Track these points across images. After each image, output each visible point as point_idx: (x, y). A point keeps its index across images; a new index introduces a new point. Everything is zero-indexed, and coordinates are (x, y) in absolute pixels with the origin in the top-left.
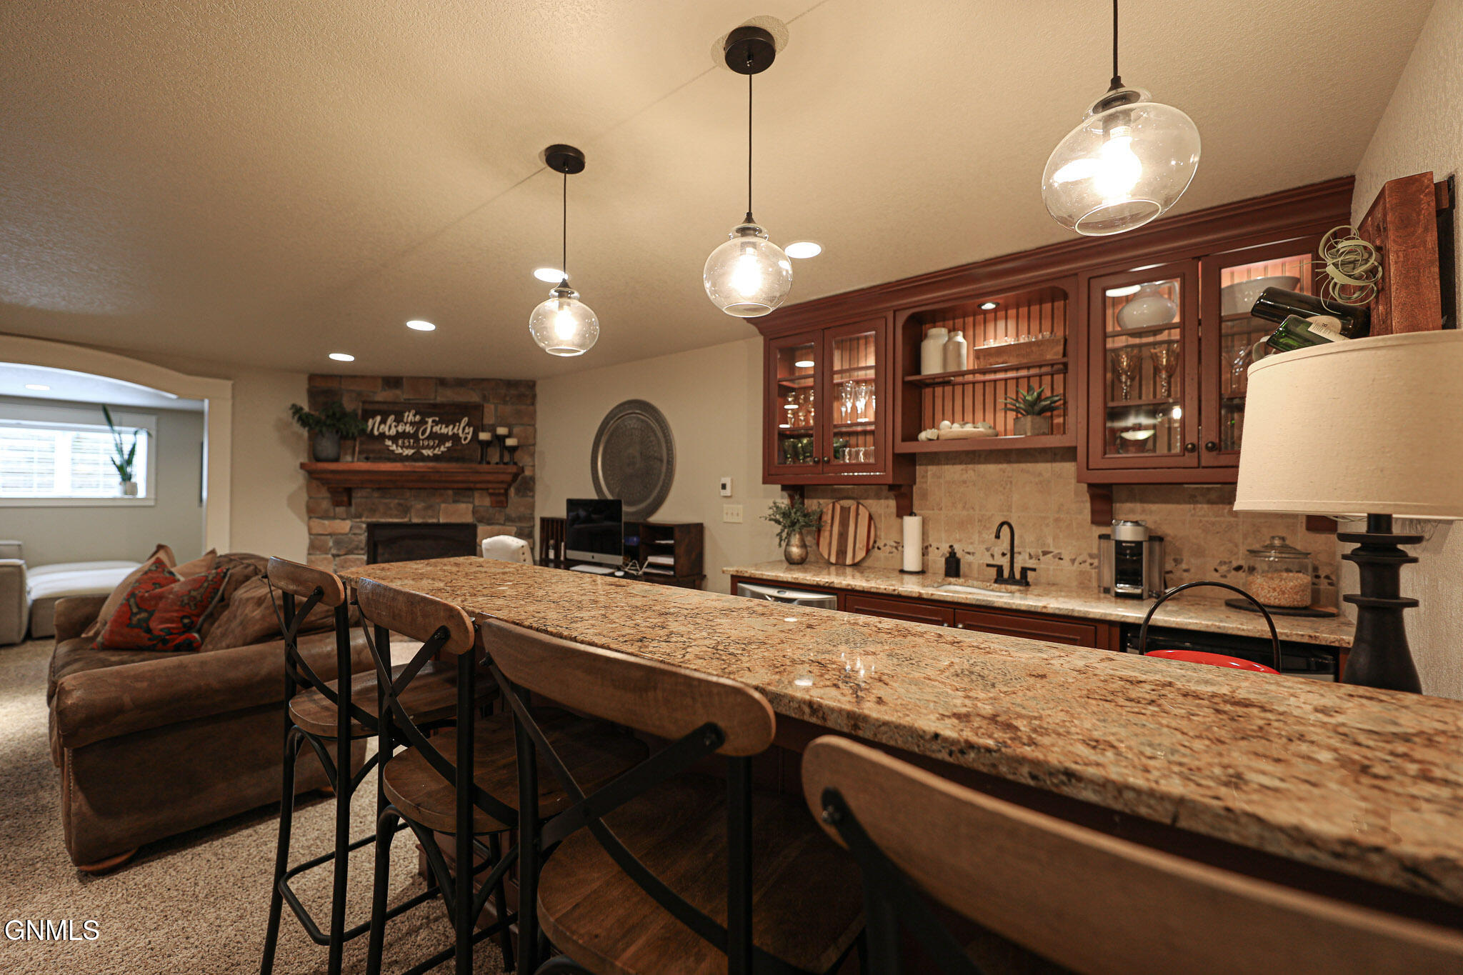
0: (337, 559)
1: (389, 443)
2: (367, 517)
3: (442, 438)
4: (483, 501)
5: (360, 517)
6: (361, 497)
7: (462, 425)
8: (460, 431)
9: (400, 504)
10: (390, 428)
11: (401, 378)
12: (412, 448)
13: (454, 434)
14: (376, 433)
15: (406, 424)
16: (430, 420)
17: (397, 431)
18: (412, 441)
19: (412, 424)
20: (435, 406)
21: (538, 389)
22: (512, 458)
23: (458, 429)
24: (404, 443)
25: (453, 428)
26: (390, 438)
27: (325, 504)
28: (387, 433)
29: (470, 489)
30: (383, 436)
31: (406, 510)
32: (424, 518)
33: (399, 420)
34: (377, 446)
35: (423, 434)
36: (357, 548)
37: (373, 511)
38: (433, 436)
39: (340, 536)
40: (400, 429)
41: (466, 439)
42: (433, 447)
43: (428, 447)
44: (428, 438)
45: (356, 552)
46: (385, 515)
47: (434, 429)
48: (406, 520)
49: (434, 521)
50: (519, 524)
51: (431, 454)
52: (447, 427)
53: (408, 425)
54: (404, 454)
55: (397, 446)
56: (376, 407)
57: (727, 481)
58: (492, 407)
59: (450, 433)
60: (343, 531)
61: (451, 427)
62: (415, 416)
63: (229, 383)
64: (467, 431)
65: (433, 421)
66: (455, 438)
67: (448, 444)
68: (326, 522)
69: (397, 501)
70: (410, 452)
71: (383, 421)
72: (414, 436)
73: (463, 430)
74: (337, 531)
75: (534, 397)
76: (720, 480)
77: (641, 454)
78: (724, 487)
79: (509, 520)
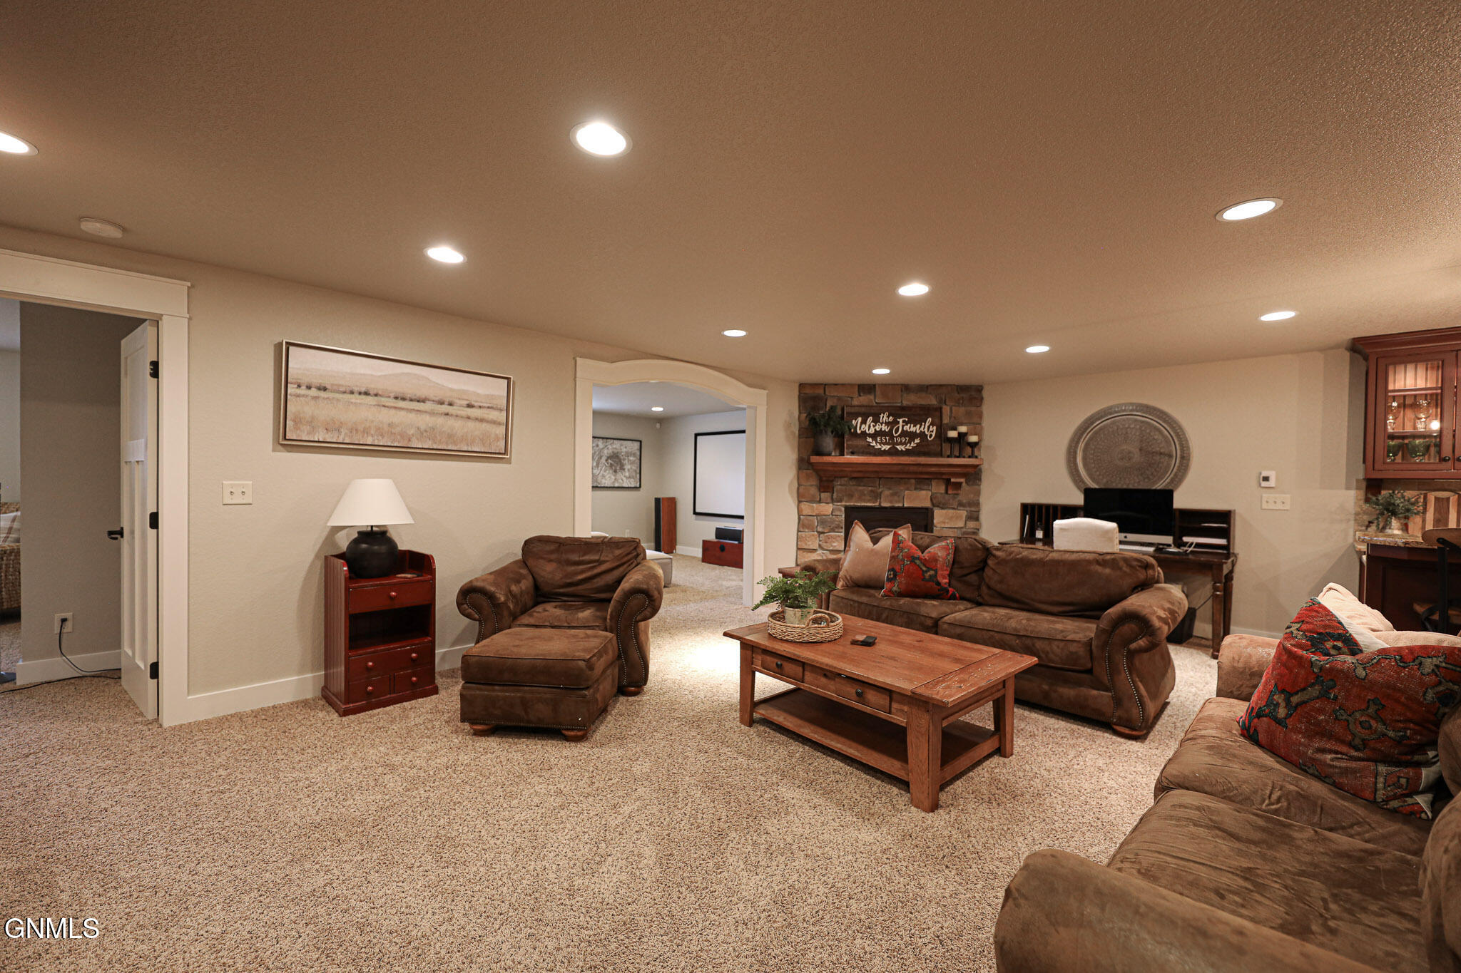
0: (821, 535)
1: (870, 440)
2: (846, 502)
3: (912, 436)
4: (938, 488)
5: (840, 501)
6: (841, 485)
7: (927, 425)
8: (926, 429)
9: (872, 491)
10: (869, 427)
11: (875, 385)
12: (888, 444)
13: (921, 432)
14: (859, 432)
15: (882, 424)
16: (901, 421)
17: (875, 430)
18: (887, 438)
19: (887, 424)
20: (903, 408)
21: (985, 394)
22: (973, 452)
23: (924, 428)
24: (881, 440)
25: (920, 427)
26: (870, 435)
27: (814, 491)
28: (867, 432)
29: (930, 479)
30: (864, 434)
31: (877, 496)
32: (891, 502)
33: (876, 421)
34: (860, 442)
35: (896, 433)
36: (838, 527)
37: (851, 496)
38: (904, 434)
39: (824, 517)
40: (878, 428)
41: (930, 437)
42: (905, 444)
43: (901, 443)
44: (900, 436)
45: (837, 530)
46: (860, 499)
47: (905, 429)
48: (877, 504)
49: (900, 505)
50: (968, 509)
51: (904, 449)
52: (915, 426)
53: (884, 425)
54: (883, 449)
55: (876, 442)
56: (856, 410)
57: (1272, 474)
58: (948, 408)
59: (918, 432)
60: (827, 513)
61: (918, 426)
62: (888, 417)
63: (765, 392)
64: (931, 429)
65: (904, 422)
66: (923, 435)
67: (917, 441)
68: (814, 505)
69: (870, 488)
70: (887, 447)
71: (864, 422)
72: (890, 434)
73: (928, 429)
74: (822, 513)
75: (982, 399)
76: (1260, 473)
77: (1140, 450)
78: (1266, 479)
79: (961, 504)
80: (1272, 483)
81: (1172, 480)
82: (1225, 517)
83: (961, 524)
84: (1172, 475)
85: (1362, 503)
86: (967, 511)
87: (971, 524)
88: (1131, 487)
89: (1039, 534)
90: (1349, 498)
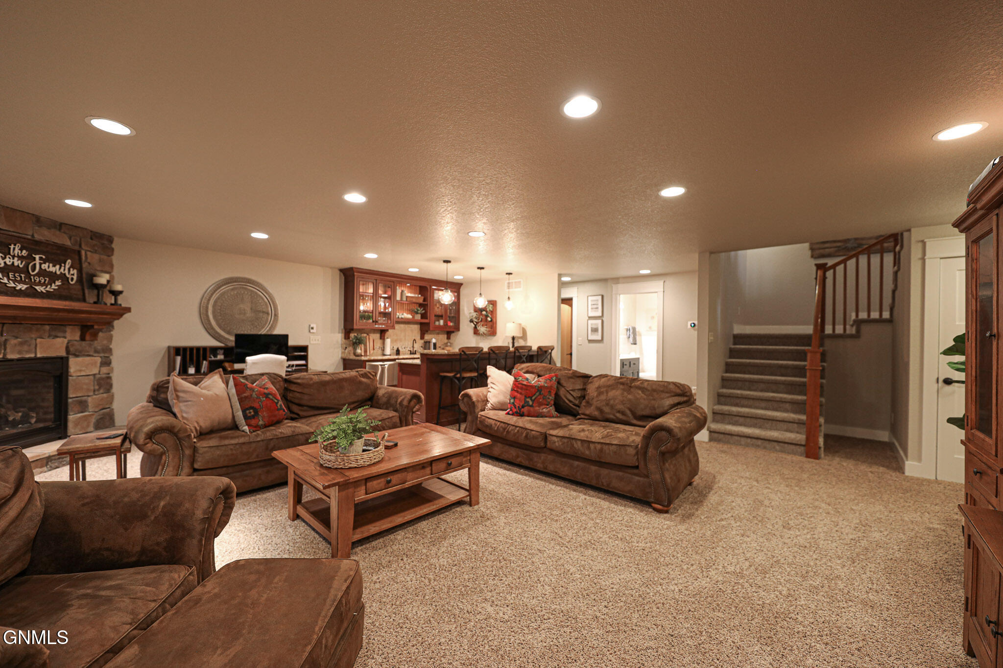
1: (0, 275)
3: (52, 277)
4: (73, 335)
7: (67, 266)
8: (66, 272)
12: (23, 283)
13: (61, 273)
15: (13, 258)
16: (37, 257)
17: (6, 264)
18: (22, 276)
19: (20, 258)
20: (36, 243)
21: (116, 245)
22: (116, 300)
23: (64, 270)
24: (14, 277)
25: (60, 268)
29: (65, 325)
32: (18, 353)
33: (4, 252)
35: (33, 271)
38: (43, 273)
40: (9, 262)
41: (72, 280)
42: (45, 285)
43: (40, 284)
44: (38, 275)
47: (42, 268)
49: (31, 356)
50: (102, 355)
51: (44, 291)
52: (54, 266)
53: (16, 259)
54: (16, 288)
55: (8, 279)
58: (86, 253)
59: (58, 273)
61: (58, 267)
62: (21, 251)
64: (72, 272)
65: (41, 259)
66: (63, 277)
67: (58, 283)
70: (22, 287)
72: (25, 271)
73: (67, 270)
75: (113, 250)
76: (310, 326)
77: (251, 309)
78: (312, 328)
79: (96, 351)
80: (314, 331)
81: (270, 328)
82: (305, 349)
83: (95, 371)
84: (270, 326)
85: (344, 340)
86: (101, 357)
87: (105, 370)
88: (246, 333)
89: (192, 371)
90: (339, 337)
